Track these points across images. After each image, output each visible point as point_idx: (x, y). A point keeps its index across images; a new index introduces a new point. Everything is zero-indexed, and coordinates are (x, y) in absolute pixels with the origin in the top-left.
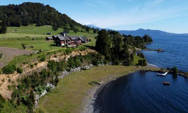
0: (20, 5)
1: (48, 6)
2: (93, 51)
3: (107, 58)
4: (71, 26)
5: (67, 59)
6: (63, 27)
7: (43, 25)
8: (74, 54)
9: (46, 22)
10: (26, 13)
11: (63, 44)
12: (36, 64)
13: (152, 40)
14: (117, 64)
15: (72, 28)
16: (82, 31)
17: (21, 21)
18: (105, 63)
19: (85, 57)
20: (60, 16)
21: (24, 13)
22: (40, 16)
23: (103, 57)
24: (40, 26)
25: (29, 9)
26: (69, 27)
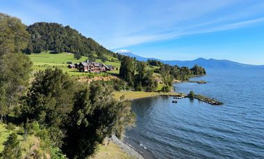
1: (67, 28)
2: (116, 78)
3: (130, 85)
4: (99, 54)
5: (89, 82)
6: (88, 55)
7: (61, 52)
8: (96, 79)
9: (65, 49)
10: (39, 36)
11: (86, 70)
13: (205, 73)
14: (140, 90)
15: (100, 56)
16: (112, 61)
17: (32, 46)
18: (127, 89)
19: (107, 82)
20: (84, 40)
21: (36, 37)
22: (57, 41)
23: (126, 83)
25: (43, 31)
26: (96, 55)
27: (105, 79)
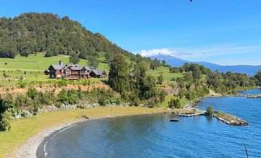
0: (16, 19)
1: (66, 19)
10: (27, 33)
11: (59, 76)
12: (12, 89)
17: (15, 47)
18: (118, 103)
19: (86, 93)
20: (88, 37)
23: (117, 95)
24: (49, 56)
27: (84, 89)
